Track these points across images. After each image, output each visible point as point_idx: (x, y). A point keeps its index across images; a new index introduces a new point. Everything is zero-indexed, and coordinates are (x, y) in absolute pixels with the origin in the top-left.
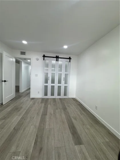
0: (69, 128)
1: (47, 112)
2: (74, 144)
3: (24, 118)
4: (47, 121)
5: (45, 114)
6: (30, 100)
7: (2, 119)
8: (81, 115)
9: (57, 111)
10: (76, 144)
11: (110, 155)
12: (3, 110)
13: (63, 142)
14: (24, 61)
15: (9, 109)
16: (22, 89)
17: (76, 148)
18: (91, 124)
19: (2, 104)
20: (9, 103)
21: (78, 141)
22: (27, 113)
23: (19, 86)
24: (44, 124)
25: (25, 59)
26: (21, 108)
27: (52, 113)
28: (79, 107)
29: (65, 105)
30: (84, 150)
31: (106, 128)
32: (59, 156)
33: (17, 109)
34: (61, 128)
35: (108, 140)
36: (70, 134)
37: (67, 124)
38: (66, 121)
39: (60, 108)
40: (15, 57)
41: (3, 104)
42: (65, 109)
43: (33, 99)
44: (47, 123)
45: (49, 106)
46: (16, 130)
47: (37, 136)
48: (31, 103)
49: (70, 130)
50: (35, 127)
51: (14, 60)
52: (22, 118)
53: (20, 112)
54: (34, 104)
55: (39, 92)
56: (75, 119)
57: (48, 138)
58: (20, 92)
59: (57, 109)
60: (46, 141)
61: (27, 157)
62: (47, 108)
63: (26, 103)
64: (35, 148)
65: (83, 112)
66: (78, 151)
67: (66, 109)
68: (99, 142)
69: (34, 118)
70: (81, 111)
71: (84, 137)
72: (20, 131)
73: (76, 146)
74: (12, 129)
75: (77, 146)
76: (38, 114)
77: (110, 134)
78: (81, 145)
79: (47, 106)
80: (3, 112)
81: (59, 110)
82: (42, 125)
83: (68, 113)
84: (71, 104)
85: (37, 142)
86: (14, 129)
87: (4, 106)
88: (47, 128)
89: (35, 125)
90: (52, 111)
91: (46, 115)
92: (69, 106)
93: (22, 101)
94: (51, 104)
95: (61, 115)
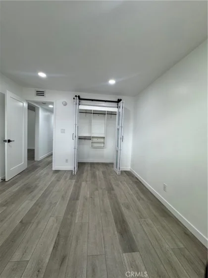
0: (116, 223)
1: (78, 195)
2: (121, 251)
3: (40, 204)
4: (78, 210)
5: (75, 198)
6: (51, 173)
7: (2, 205)
8: (139, 200)
9: (96, 193)
10: (125, 251)
11: (185, 271)
12: (4, 191)
13: (103, 246)
14: (43, 107)
15: (14, 189)
16: (40, 155)
17: (125, 258)
18: (155, 216)
19: (4, 180)
20: (16, 177)
21: (129, 246)
22: (45, 195)
23: (34, 150)
24: (72, 216)
25: (44, 103)
26: (36, 186)
27: (88, 196)
28: (135, 186)
29: (111, 184)
30: (139, 261)
31: (181, 224)
32: (93, 271)
33: (28, 189)
34: (100, 221)
35: (182, 246)
36: (116, 232)
37: (112, 216)
38: (111, 210)
39: (101, 189)
40: (27, 101)
41: (6, 180)
42: (110, 189)
43: (57, 171)
44: (78, 213)
45: (84, 184)
46: (24, 224)
47: (58, 235)
48: (53, 178)
49: (117, 227)
50: (57, 220)
51: (25, 105)
52: (36, 204)
53: (33, 194)
54: (58, 181)
55: (67, 161)
56: (128, 207)
57: (77, 239)
58: (36, 159)
59: (97, 189)
60: (74, 244)
61: (38, 271)
62: (80, 188)
63: (44, 179)
64: (53, 255)
65: (142, 196)
66: (128, 262)
67: (113, 190)
68: (165, 249)
69: (56, 203)
70: (138, 193)
71: (139, 239)
72: (30, 226)
73: (124, 254)
74: (18, 222)
75: (126, 254)
76: (63, 198)
77: (188, 235)
78: (133, 253)
79: (81, 185)
80: (4, 193)
81: (100, 191)
82: (69, 217)
83: (116, 197)
84: (121, 182)
85: (57, 246)
86: (21, 222)
87: (8, 183)
88: (76, 222)
89: (57, 217)
90: (88, 193)
91: (77, 199)
92: (118, 186)
93: (37, 175)
94: (86, 181)
95: (103, 201)
